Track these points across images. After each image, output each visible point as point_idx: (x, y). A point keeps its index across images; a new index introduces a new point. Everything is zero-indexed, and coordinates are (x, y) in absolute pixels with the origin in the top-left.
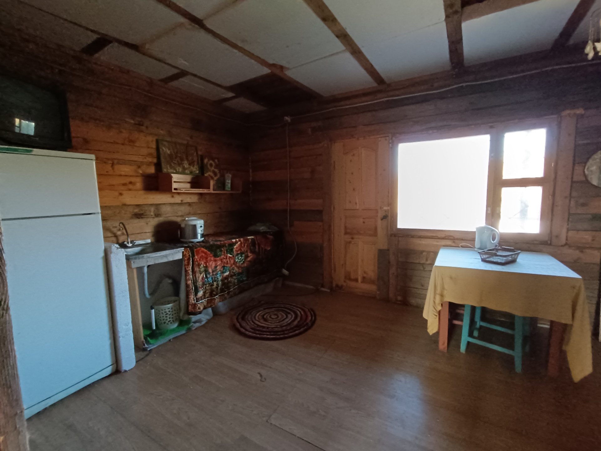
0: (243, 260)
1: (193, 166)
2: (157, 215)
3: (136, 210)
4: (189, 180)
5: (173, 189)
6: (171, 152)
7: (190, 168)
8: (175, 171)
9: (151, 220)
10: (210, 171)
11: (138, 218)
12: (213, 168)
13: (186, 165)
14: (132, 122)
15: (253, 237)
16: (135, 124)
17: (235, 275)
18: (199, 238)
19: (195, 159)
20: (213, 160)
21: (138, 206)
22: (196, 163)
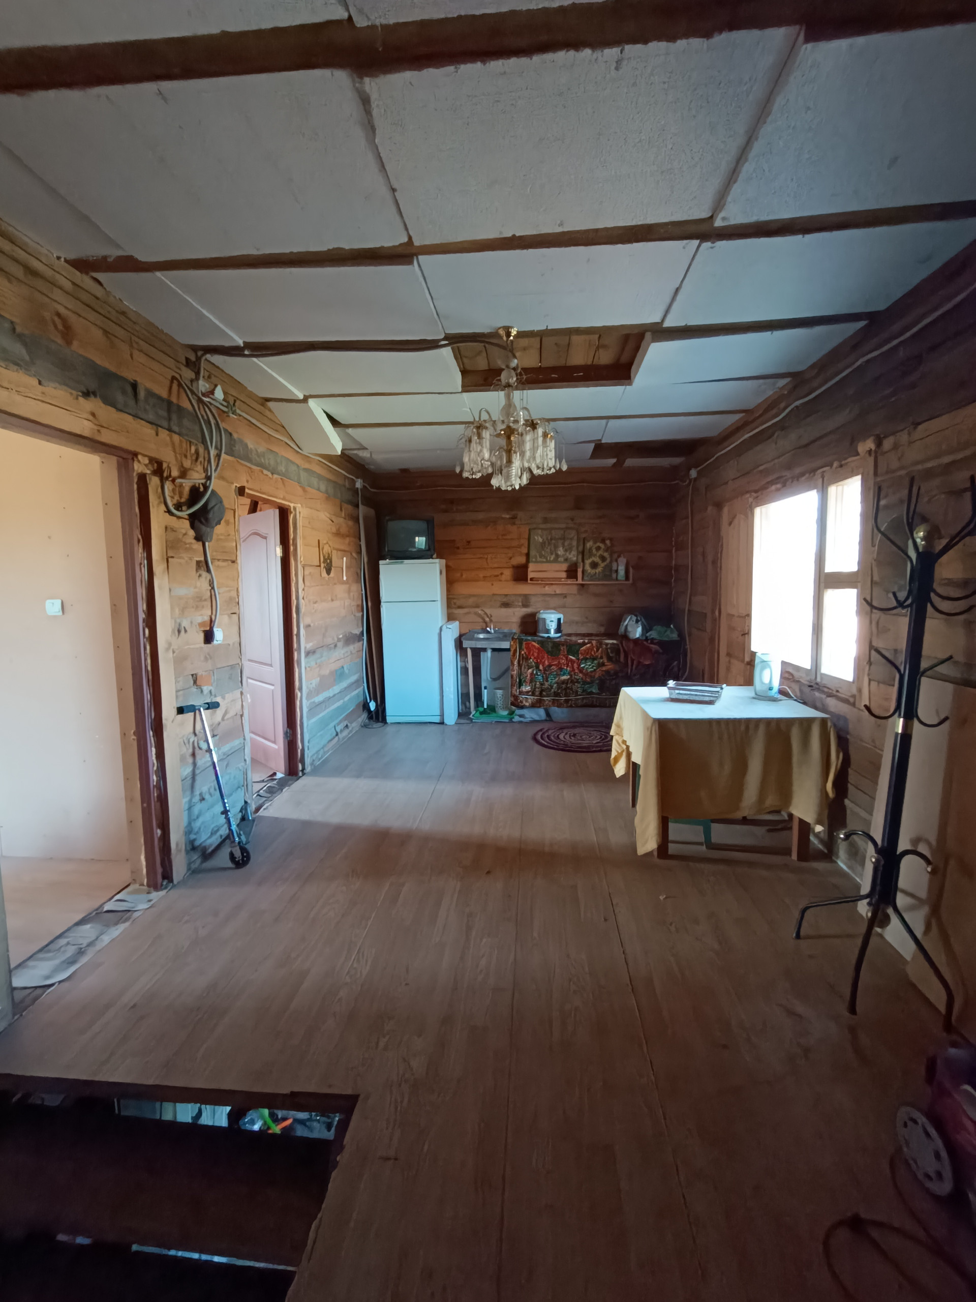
0: (595, 668)
1: (570, 554)
2: (525, 605)
3: (505, 600)
4: (565, 569)
5: (529, 579)
6: (543, 539)
7: (565, 554)
8: (545, 560)
9: (518, 609)
10: (595, 555)
11: (506, 607)
12: (600, 552)
13: (561, 551)
14: (508, 516)
15: (615, 642)
16: (510, 518)
17: (578, 682)
18: (552, 631)
19: (575, 543)
20: (603, 541)
21: (506, 595)
22: (574, 548)
